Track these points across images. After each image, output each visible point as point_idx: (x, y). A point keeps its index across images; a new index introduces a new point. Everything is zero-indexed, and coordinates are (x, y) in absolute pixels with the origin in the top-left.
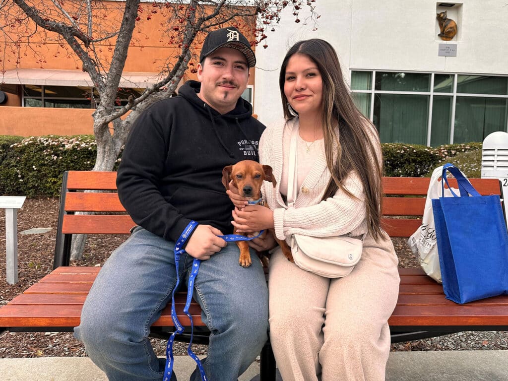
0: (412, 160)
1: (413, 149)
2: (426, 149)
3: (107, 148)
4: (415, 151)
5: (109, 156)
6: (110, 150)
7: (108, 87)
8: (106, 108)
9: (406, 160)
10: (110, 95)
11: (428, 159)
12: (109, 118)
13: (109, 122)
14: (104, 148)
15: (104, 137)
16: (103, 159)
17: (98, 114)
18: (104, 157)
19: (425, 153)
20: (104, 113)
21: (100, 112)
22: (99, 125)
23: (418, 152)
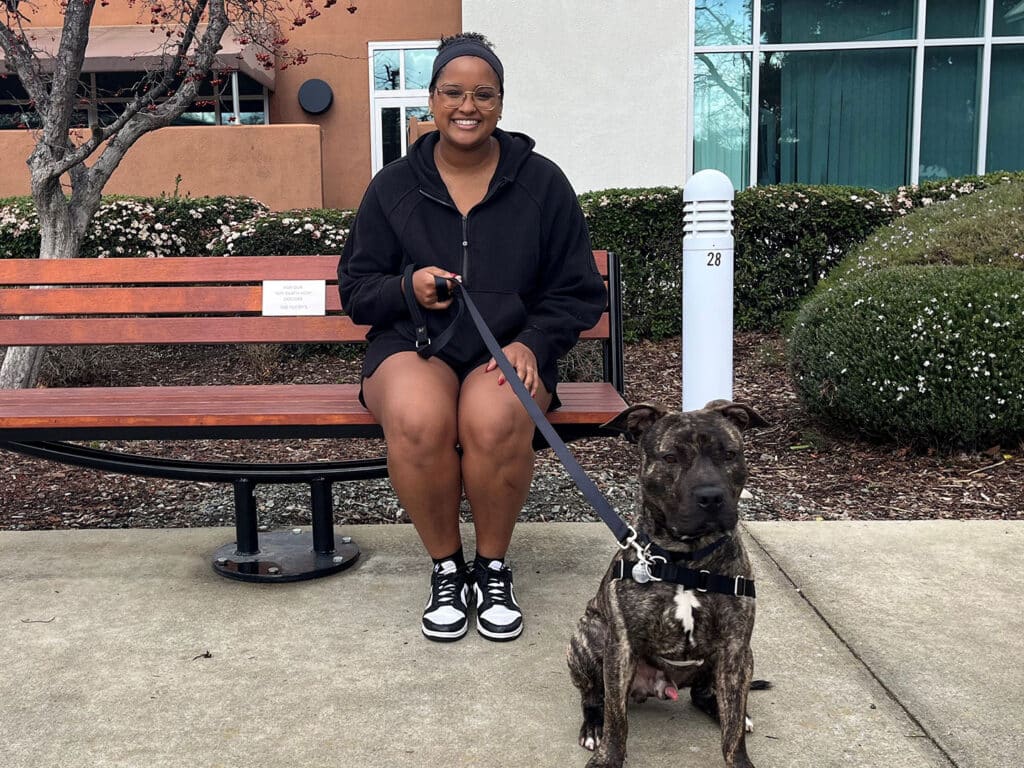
0: (818, 224)
1: (820, 199)
2: (854, 197)
3: (60, 226)
4: (824, 203)
5: (64, 242)
6: (65, 229)
7: (53, 105)
8: (51, 147)
9: (803, 225)
10: (59, 120)
11: (861, 221)
12: (58, 166)
13: (59, 175)
14: (54, 226)
15: (51, 205)
16: (54, 249)
17: (37, 160)
18: (55, 244)
19: (852, 207)
20: (49, 155)
21: (40, 156)
22: (40, 181)
23: (833, 204)
